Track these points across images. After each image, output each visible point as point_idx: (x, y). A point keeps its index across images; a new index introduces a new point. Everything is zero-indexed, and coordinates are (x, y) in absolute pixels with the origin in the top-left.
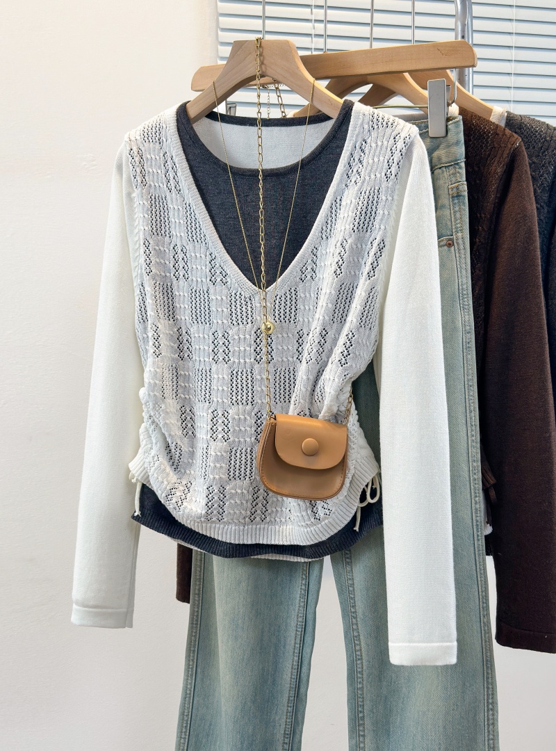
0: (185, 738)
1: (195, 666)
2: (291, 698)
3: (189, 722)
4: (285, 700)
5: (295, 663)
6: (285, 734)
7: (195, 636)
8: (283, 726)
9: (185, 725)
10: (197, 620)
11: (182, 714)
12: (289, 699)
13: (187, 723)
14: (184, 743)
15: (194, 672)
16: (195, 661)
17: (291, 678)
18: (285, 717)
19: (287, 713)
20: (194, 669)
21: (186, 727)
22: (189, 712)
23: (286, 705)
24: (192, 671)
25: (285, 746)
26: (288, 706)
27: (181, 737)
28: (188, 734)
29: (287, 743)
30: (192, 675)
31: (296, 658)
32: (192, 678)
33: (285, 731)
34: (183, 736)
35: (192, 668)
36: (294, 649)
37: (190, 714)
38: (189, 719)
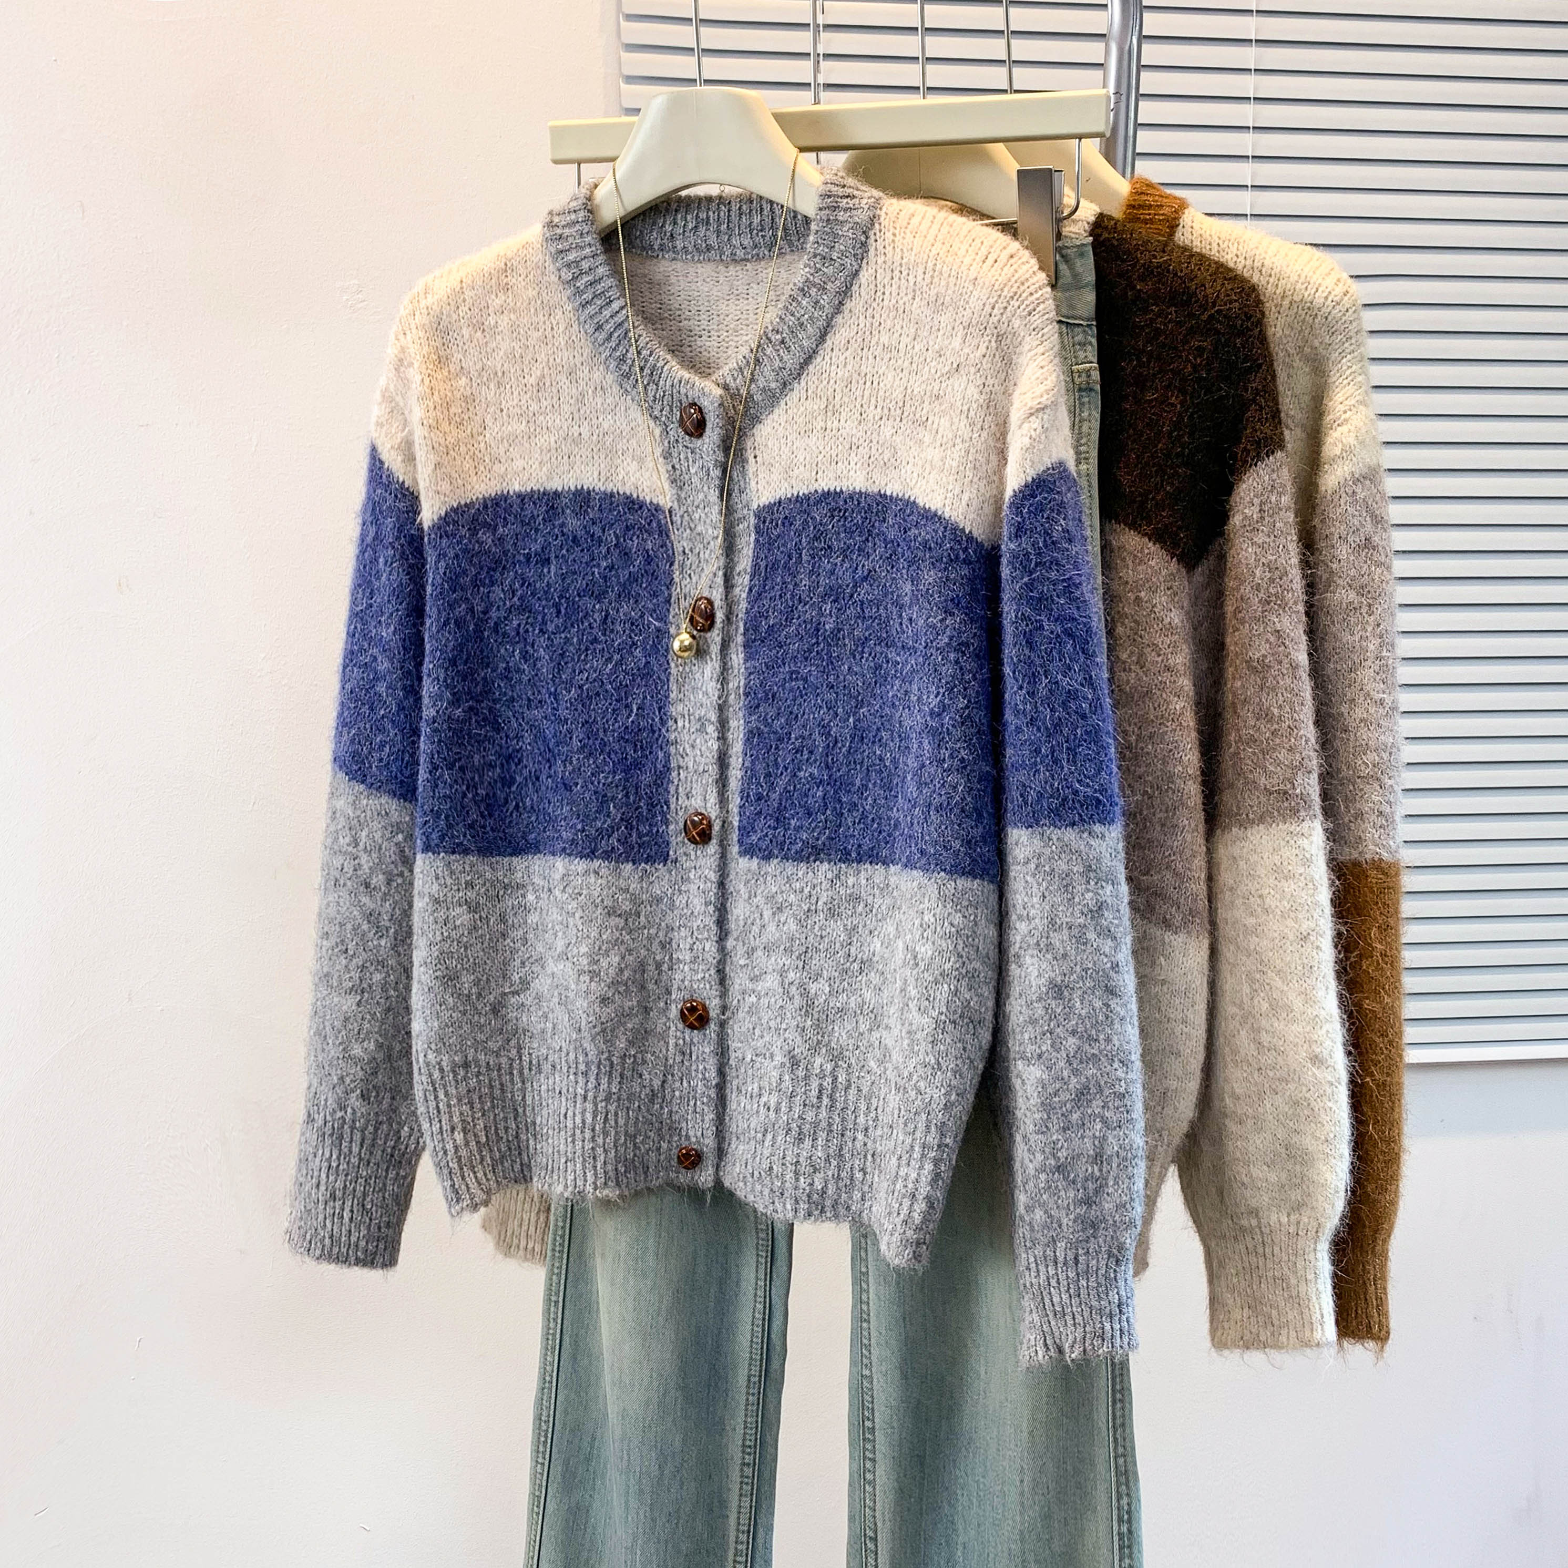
0: (543, 1464)
1: (559, 1331)
2: (752, 1379)
3: (550, 1436)
4: (742, 1380)
5: (757, 1315)
6: (744, 1445)
7: (559, 1274)
8: (740, 1431)
9: (543, 1439)
10: (562, 1245)
11: (538, 1418)
12: (749, 1381)
13: (546, 1437)
14: (542, 1474)
15: (558, 1341)
16: (559, 1321)
17: (752, 1341)
18: (743, 1413)
19: (747, 1405)
20: (558, 1336)
21: (545, 1442)
22: (549, 1416)
23: (744, 1390)
24: (554, 1340)
25: (745, 1469)
26: (748, 1393)
27: (537, 1461)
28: (547, 1456)
29: (748, 1465)
30: (553, 1348)
31: (760, 1306)
32: (553, 1353)
33: (744, 1440)
34: (540, 1460)
35: (554, 1335)
36: (756, 1289)
37: (551, 1419)
38: (550, 1430)
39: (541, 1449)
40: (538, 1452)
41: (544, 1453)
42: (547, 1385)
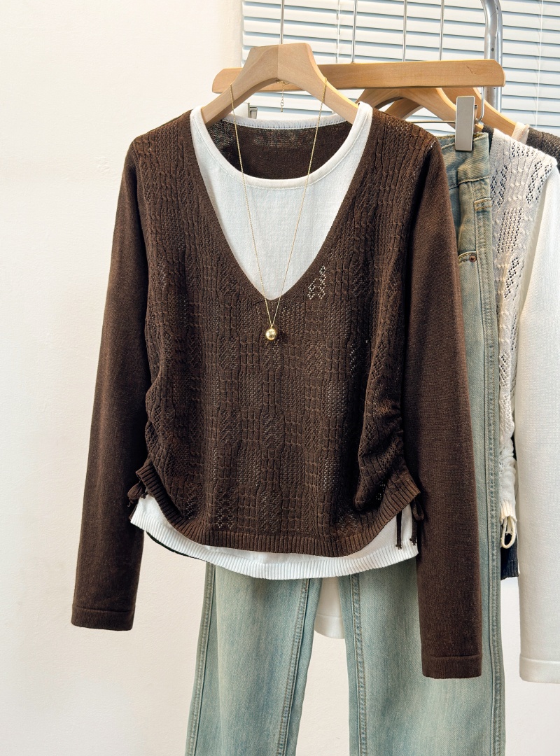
1: (204, 667)
7: (205, 637)
9: (194, 725)
11: (192, 713)
13: (196, 723)
14: (193, 743)
22: (197, 712)
24: (202, 672)
27: (190, 736)
28: (196, 734)
39: (193, 730)
40: (191, 731)
41: (195, 732)
42: (197, 696)
